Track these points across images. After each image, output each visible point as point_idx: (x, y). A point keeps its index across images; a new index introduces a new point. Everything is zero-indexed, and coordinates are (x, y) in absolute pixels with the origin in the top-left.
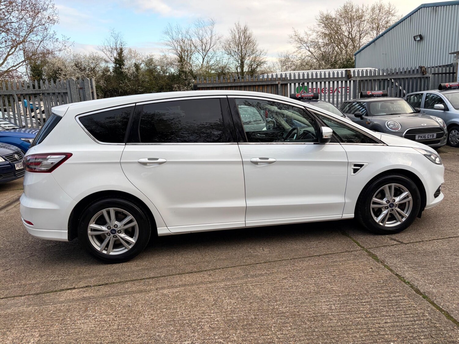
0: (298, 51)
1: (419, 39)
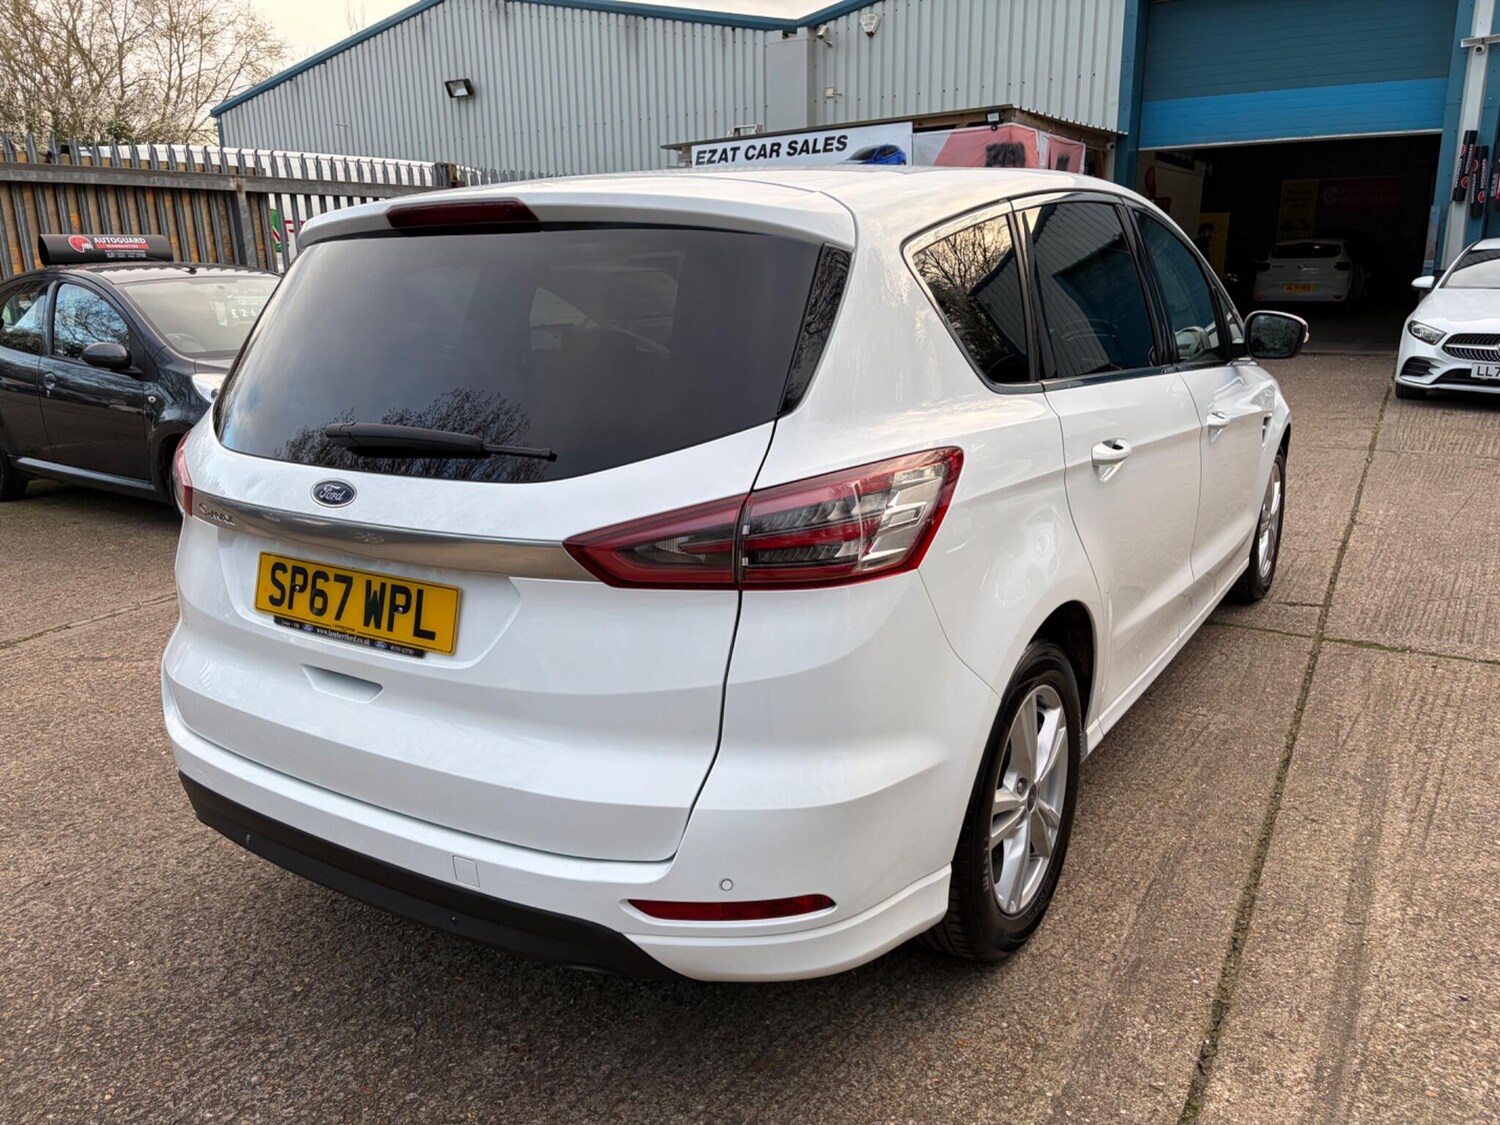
1: (462, 91)
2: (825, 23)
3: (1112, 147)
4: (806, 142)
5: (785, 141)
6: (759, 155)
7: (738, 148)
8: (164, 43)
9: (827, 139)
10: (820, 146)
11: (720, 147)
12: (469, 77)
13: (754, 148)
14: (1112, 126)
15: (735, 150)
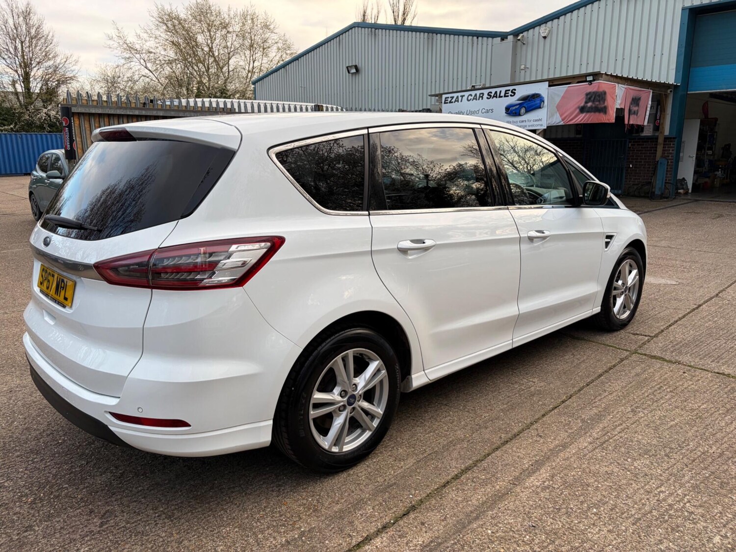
0: (125, 66)
1: (354, 71)
2: (522, 33)
3: (671, 91)
4: (496, 92)
5: (486, 92)
6: (474, 99)
7: (464, 96)
8: (248, 52)
9: (506, 91)
10: (503, 94)
11: (455, 95)
12: (357, 64)
13: (471, 95)
14: (671, 81)
15: (462, 96)
